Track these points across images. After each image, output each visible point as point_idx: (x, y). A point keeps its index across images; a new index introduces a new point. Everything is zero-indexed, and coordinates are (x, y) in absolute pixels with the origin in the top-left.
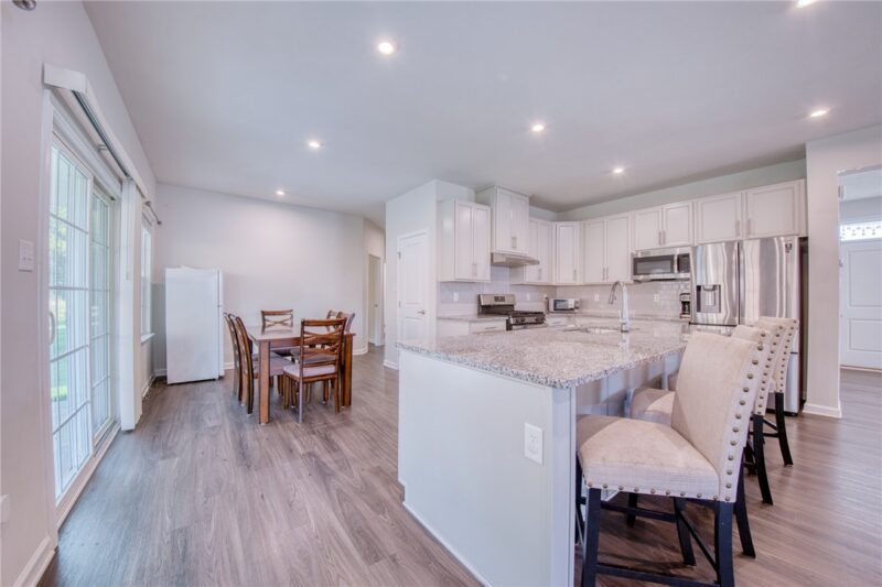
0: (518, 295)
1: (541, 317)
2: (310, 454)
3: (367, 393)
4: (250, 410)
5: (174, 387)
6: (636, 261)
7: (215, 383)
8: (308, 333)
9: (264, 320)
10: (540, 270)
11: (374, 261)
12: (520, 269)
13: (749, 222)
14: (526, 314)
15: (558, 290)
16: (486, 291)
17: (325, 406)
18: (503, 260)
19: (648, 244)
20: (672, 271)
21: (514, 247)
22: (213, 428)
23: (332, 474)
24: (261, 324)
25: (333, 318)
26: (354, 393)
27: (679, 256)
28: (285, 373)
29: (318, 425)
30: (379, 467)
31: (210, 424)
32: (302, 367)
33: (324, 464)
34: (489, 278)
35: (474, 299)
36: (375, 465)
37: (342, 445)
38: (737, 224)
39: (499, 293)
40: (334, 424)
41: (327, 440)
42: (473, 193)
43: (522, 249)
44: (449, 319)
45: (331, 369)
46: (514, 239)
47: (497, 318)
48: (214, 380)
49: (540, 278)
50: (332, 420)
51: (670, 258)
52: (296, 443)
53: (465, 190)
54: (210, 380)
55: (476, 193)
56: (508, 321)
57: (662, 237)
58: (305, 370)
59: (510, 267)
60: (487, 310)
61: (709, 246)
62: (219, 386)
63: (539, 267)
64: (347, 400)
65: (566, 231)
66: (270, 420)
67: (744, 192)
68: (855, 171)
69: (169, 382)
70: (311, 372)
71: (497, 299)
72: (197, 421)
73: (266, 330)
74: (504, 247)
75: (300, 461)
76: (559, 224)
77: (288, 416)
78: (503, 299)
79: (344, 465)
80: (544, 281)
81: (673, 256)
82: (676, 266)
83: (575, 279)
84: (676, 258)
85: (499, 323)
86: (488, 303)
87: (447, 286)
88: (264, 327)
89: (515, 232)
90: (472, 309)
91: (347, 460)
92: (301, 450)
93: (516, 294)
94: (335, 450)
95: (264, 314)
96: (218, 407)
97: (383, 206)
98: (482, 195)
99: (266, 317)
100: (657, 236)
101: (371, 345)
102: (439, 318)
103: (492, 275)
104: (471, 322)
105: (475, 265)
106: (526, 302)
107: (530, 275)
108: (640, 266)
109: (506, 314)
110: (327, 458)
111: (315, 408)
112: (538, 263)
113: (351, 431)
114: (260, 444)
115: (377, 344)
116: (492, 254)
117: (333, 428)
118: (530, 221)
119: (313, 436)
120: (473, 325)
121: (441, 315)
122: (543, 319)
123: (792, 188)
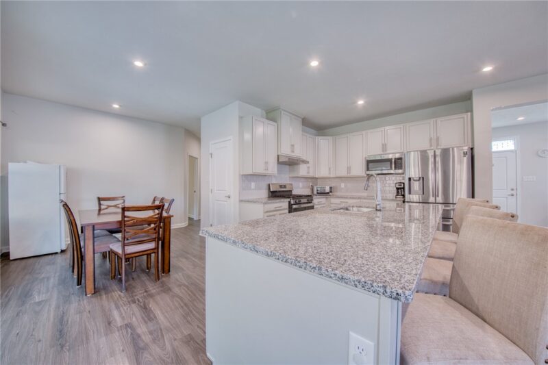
0: (295, 184)
1: (310, 198)
2: (128, 326)
3: (184, 260)
4: (79, 283)
5: (16, 262)
6: (368, 162)
7: (57, 256)
8: (128, 217)
9: (100, 204)
10: (309, 168)
11: (193, 161)
12: (296, 166)
13: (438, 139)
14: (300, 196)
15: (318, 180)
16: (274, 181)
17: (148, 274)
18: (286, 160)
19: (375, 152)
20: (391, 168)
21: (293, 152)
22: (39, 303)
23: (146, 348)
24: (97, 208)
25: (157, 203)
26: (173, 261)
27: (395, 159)
28: (111, 250)
29: (139, 294)
30: (190, 335)
31: (37, 299)
32: (124, 245)
33: (139, 336)
34: (276, 172)
35: (265, 187)
36: (186, 333)
37: (158, 313)
38: (431, 140)
39: (283, 182)
40: (153, 291)
41: (145, 308)
42: (264, 113)
43: (298, 153)
44: (248, 201)
45: (151, 245)
46: (293, 146)
47: (282, 200)
48: (56, 253)
49: (308, 173)
50: (153, 288)
51: (389, 160)
52: (116, 314)
53: (259, 111)
54: (52, 254)
55: (267, 113)
56: (289, 202)
57: (384, 147)
58: (126, 248)
59: (290, 165)
60: (274, 195)
61: (412, 153)
62: (59, 258)
63: (308, 165)
64: (166, 268)
65: (324, 143)
66: (96, 291)
67: (434, 119)
68: (500, 108)
69: (11, 258)
70: (131, 249)
71: (281, 186)
72: (26, 295)
73: (102, 212)
74: (286, 151)
75: (116, 335)
76: (320, 138)
77: (114, 285)
78: (285, 187)
79: (157, 335)
80: (311, 174)
81: (392, 159)
82: (393, 166)
83: (330, 173)
84: (393, 160)
85: (284, 204)
86: (275, 190)
87: (248, 178)
88: (100, 210)
89: (294, 141)
90: (264, 194)
91: (161, 330)
92: (118, 321)
93: (293, 183)
94: (150, 319)
95: (100, 199)
96: (52, 281)
97: (199, 120)
98: (271, 114)
99: (102, 202)
100: (381, 145)
101: (190, 219)
102: (241, 201)
103: (278, 171)
104: (265, 203)
105: (266, 163)
106: (300, 189)
107: (302, 170)
108: (370, 165)
109: (289, 198)
110: (142, 329)
111: (138, 276)
112: (308, 162)
113: (167, 298)
114: (81, 319)
115: (196, 218)
116: (278, 156)
117: (151, 296)
118: (303, 135)
119: (133, 305)
120: (266, 206)
121: (241, 199)
122: (312, 200)
123: (463, 118)
